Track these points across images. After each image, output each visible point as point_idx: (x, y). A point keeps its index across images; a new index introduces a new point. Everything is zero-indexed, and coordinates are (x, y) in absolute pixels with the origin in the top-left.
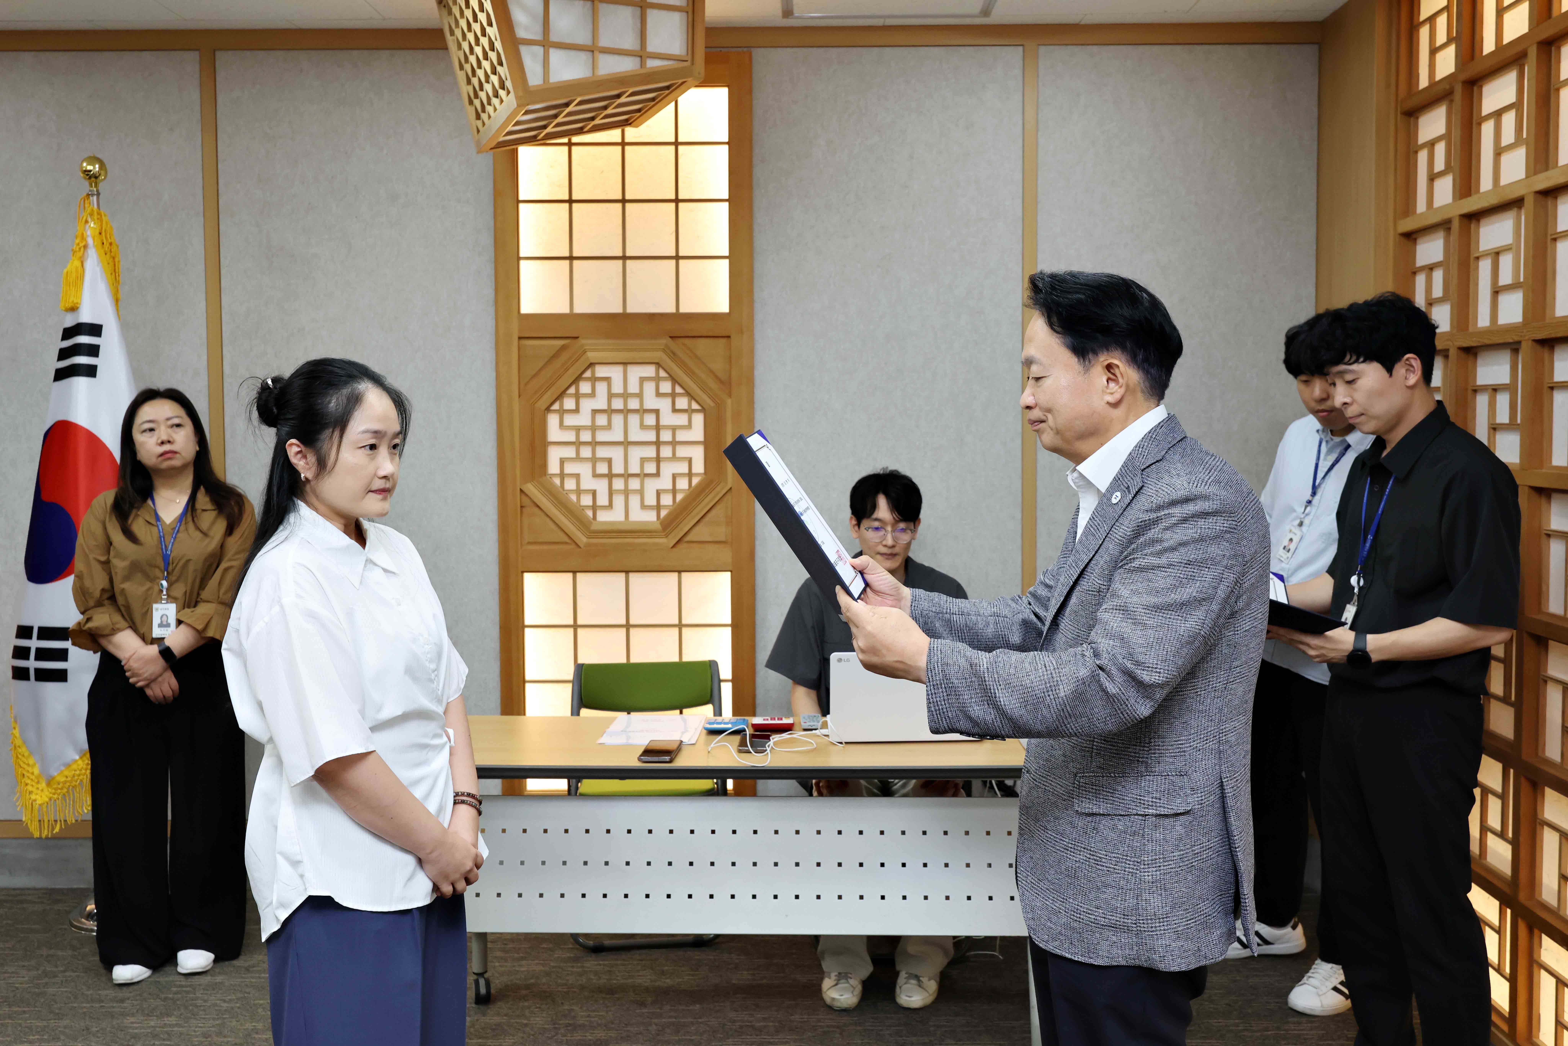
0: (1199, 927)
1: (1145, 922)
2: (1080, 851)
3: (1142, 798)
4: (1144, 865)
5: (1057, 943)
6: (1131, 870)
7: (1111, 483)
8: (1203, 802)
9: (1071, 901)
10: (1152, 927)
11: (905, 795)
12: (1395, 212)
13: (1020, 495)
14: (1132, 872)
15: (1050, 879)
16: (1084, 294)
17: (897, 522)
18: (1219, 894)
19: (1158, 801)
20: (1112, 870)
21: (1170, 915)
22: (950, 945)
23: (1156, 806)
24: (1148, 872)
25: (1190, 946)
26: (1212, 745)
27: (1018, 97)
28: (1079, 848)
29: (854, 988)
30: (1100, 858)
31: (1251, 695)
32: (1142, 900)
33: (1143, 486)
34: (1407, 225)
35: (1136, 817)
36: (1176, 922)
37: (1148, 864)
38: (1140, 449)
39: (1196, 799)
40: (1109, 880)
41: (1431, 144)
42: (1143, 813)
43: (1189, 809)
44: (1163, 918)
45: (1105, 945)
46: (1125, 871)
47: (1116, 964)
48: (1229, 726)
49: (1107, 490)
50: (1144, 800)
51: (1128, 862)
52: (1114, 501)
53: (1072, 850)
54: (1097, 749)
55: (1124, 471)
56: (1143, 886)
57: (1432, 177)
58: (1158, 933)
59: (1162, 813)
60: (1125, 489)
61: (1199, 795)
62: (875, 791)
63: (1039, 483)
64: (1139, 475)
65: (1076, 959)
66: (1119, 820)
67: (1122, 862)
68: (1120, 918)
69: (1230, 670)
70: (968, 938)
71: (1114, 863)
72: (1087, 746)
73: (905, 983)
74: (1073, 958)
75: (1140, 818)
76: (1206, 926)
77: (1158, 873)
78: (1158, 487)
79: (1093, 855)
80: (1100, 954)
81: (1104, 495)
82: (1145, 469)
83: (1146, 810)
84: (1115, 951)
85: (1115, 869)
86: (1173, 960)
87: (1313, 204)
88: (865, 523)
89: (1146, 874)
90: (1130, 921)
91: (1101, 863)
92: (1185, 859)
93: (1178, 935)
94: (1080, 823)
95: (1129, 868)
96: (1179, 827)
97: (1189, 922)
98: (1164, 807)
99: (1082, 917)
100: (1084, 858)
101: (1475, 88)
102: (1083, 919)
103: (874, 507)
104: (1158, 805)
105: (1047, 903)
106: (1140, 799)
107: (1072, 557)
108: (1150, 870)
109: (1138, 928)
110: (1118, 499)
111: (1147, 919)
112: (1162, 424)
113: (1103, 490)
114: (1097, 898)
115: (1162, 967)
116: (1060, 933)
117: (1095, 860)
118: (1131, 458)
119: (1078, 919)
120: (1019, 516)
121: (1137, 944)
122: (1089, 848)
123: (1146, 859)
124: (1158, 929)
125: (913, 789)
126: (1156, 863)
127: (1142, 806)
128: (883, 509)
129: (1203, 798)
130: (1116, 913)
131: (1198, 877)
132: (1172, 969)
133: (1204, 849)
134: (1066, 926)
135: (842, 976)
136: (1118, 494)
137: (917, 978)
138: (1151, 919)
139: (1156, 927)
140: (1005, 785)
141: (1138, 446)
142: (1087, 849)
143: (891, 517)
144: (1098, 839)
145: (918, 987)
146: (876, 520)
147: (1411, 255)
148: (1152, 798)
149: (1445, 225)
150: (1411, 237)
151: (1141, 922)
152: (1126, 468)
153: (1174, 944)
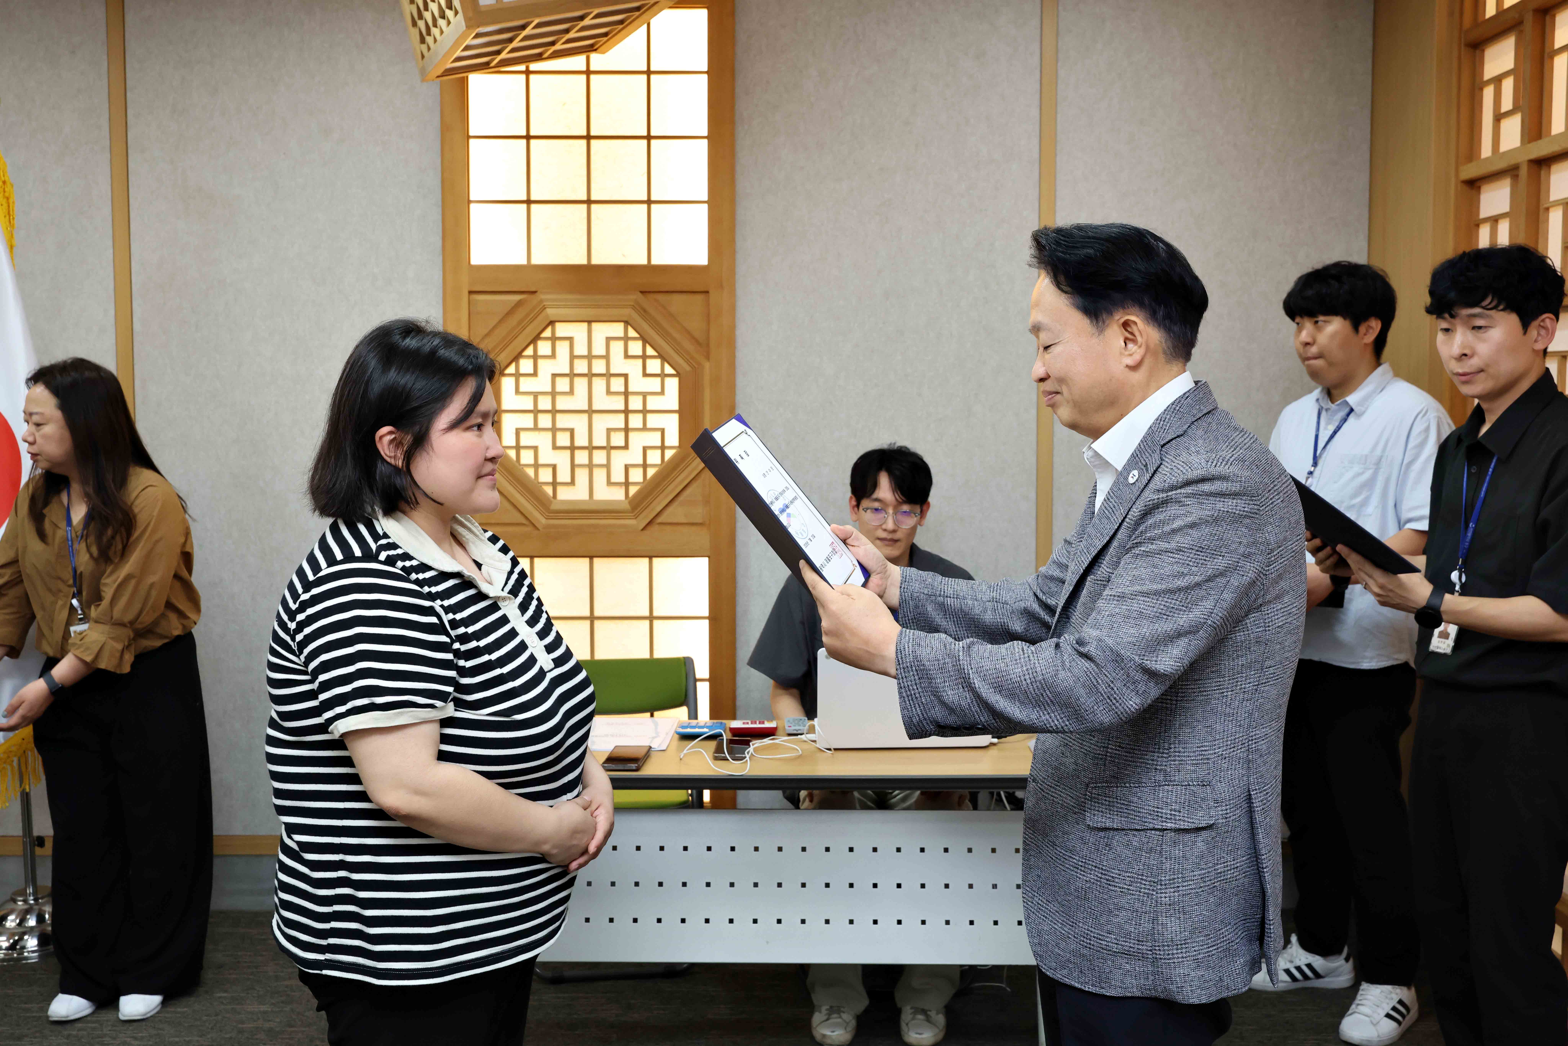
0: (1222, 955)
1: (1161, 948)
2: (1091, 870)
3: (1160, 810)
4: (1161, 885)
5: (1065, 972)
6: (1146, 891)
7: (1128, 460)
8: (1228, 816)
9: (1081, 925)
10: (1169, 954)
11: (908, 808)
12: (1457, 157)
13: (1035, 472)
14: (1148, 894)
15: (1060, 900)
16: (1092, 248)
17: (900, 503)
18: (1242, 918)
19: (1177, 814)
20: (1126, 891)
21: (1189, 941)
22: (957, 976)
23: (1175, 820)
24: (1166, 893)
25: (1209, 975)
26: (1241, 753)
27: (1036, 22)
28: (1090, 867)
29: (847, 1023)
30: (1112, 877)
31: (1286, 698)
32: (1158, 924)
33: (1161, 464)
34: (1470, 171)
35: (1153, 832)
36: (1196, 948)
37: (1165, 885)
38: (1162, 423)
39: (1220, 813)
40: (1123, 902)
41: (1498, 80)
42: (1160, 827)
43: (1212, 822)
44: (1181, 944)
45: (1117, 975)
46: (1140, 892)
47: (1130, 995)
48: (1260, 732)
49: (1124, 468)
50: (1162, 813)
51: (1143, 882)
52: (1131, 480)
53: (1083, 869)
54: (1111, 757)
55: (1142, 447)
56: (1160, 908)
57: (1498, 117)
58: (1176, 961)
59: (1182, 827)
60: (1143, 467)
61: (1224, 808)
62: (869, 803)
63: (1057, 460)
64: (1158, 451)
65: (1087, 989)
66: (1134, 835)
67: (1137, 882)
68: (1134, 944)
69: (1262, 669)
70: (972, 968)
71: (1128, 883)
72: (1101, 753)
73: (913, 1019)
74: (1083, 987)
75: (1158, 833)
76: (1229, 953)
77: (1176, 894)
78: (1174, 464)
79: (1105, 875)
80: (1113, 983)
81: (1121, 473)
82: (1165, 445)
83: (1164, 824)
84: (1129, 980)
85: (1129, 890)
86: (1191, 991)
87: (1366, 147)
88: (865, 503)
89: (1163, 895)
90: (1144, 947)
91: (1114, 884)
92: (1207, 879)
93: (1198, 964)
94: (1091, 838)
95: (1145, 889)
96: (1200, 842)
97: (1211, 949)
98: (1184, 821)
99: (1092, 943)
100: (1095, 878)
101: (1548, 18)
102: (1093, 945)
103: (875, 485)
104: (1178, 818)
105: (1056, 927)
106: (1158, 812)
107: (1084, 542)
108: (1167, 891)
109: (1154, 955)
110: (1135, 478)
111: (1164, 946)
112: (1188, 394)
113: (1120, 468)
114: (1108, 922)
115: (1180, 998)
116: (1068, 960)
117: (1108, 880)
118: (1151, 432)
119: (1088, 946)
120: (1033, 495)
121: (1154, 974)
122: (1101, 866)
123: (1163, 879)
124: (1176, 956)
125: (916, 802)
126: (1174, 883)
127: (1160, 819)
128: (885, 489)
129: (1228, 811)
130: (1130, 939)
131: (1221, 898)
132: (1191, 1001)
133: (1229, 868)
134: (1073, 952)
135: (834, 1010)
136: (1136, 472)
137: (924, 1012)
138: (1168, 946)
139: (1173, 954)
140: (1016, 798)
141: (1159, 419)
142: (1099, 868)
143: (893, 498)
144: (1111, 856)
145: (927, 1024)
146: (877, 500)
147: (1474, 205)
148: (1171, 810)
149: (1511, 171)
150: (1474, 185)
151: (1157, 948)
152: (1145, 444)
153: (1193, 974)
